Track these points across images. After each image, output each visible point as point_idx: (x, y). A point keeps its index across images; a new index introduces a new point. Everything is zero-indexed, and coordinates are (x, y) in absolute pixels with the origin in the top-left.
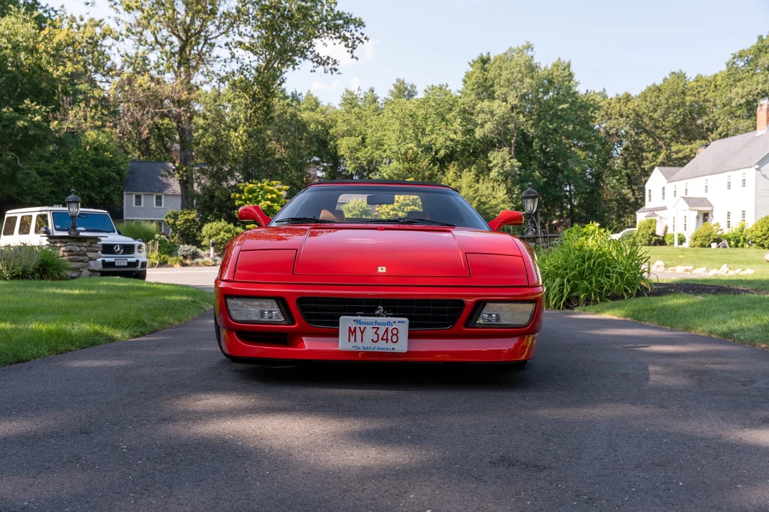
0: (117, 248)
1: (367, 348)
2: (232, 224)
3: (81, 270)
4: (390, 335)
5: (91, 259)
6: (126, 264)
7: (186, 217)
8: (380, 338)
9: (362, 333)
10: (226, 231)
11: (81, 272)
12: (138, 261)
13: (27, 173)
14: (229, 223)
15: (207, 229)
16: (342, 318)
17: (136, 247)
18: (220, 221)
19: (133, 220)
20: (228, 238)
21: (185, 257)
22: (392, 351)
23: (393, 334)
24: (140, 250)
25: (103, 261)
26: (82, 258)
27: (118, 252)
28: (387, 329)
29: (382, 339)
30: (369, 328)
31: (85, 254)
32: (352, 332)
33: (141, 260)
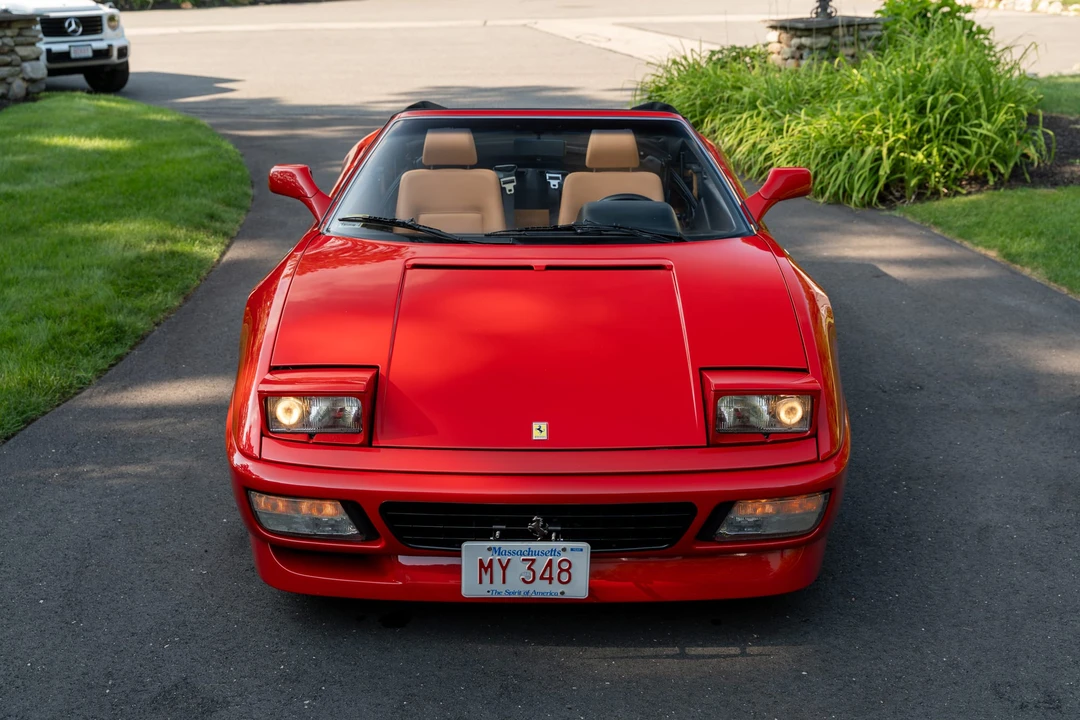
0: (70, 25)
1: (514, 593)
3: (10, 80)
4: (556, 571)
5: (24, 59)
6: (90, 54)
8: (538, 576)
9: (504, 569)
11: (10, 84)
12: (110, 46)
16: (465, 545)
17: (105, 21)
22: (560, 597)
23: (562, 570)
24: (113, 24)
25: (49, 51)
26: (8, 59)
27: (74, 31)
28: (551, 560)
29: (542, 578)
30: (516, 560)
31: (12, 51)
32: (485, 567)
33: (117, 44)
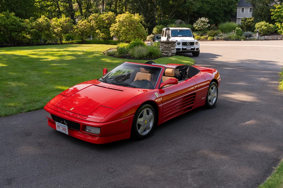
2: (268, 23)
3: (169, 53)
5: (172, 49)
7: (249, 20)
10: (265, 26)
13: (196, 6)
14: (267, 22)
15: (257, 25)
16: (56, 122)
17: (195, 43)
18: (263, 21)
19: (240, 18)
20: (265, 28)
21: (246, 37)
22: (66, 134)
24: (197, 44)
27: (188, 45)
28: (64, 127)
29: (63, 130)
30: (61, 126)
31: (170, 48)
32: (58, 126)
33: (196, 47)
